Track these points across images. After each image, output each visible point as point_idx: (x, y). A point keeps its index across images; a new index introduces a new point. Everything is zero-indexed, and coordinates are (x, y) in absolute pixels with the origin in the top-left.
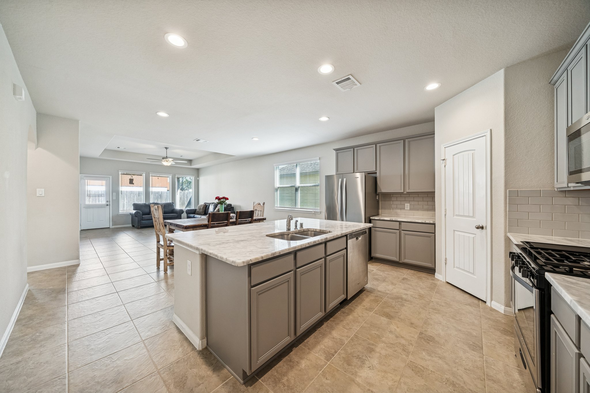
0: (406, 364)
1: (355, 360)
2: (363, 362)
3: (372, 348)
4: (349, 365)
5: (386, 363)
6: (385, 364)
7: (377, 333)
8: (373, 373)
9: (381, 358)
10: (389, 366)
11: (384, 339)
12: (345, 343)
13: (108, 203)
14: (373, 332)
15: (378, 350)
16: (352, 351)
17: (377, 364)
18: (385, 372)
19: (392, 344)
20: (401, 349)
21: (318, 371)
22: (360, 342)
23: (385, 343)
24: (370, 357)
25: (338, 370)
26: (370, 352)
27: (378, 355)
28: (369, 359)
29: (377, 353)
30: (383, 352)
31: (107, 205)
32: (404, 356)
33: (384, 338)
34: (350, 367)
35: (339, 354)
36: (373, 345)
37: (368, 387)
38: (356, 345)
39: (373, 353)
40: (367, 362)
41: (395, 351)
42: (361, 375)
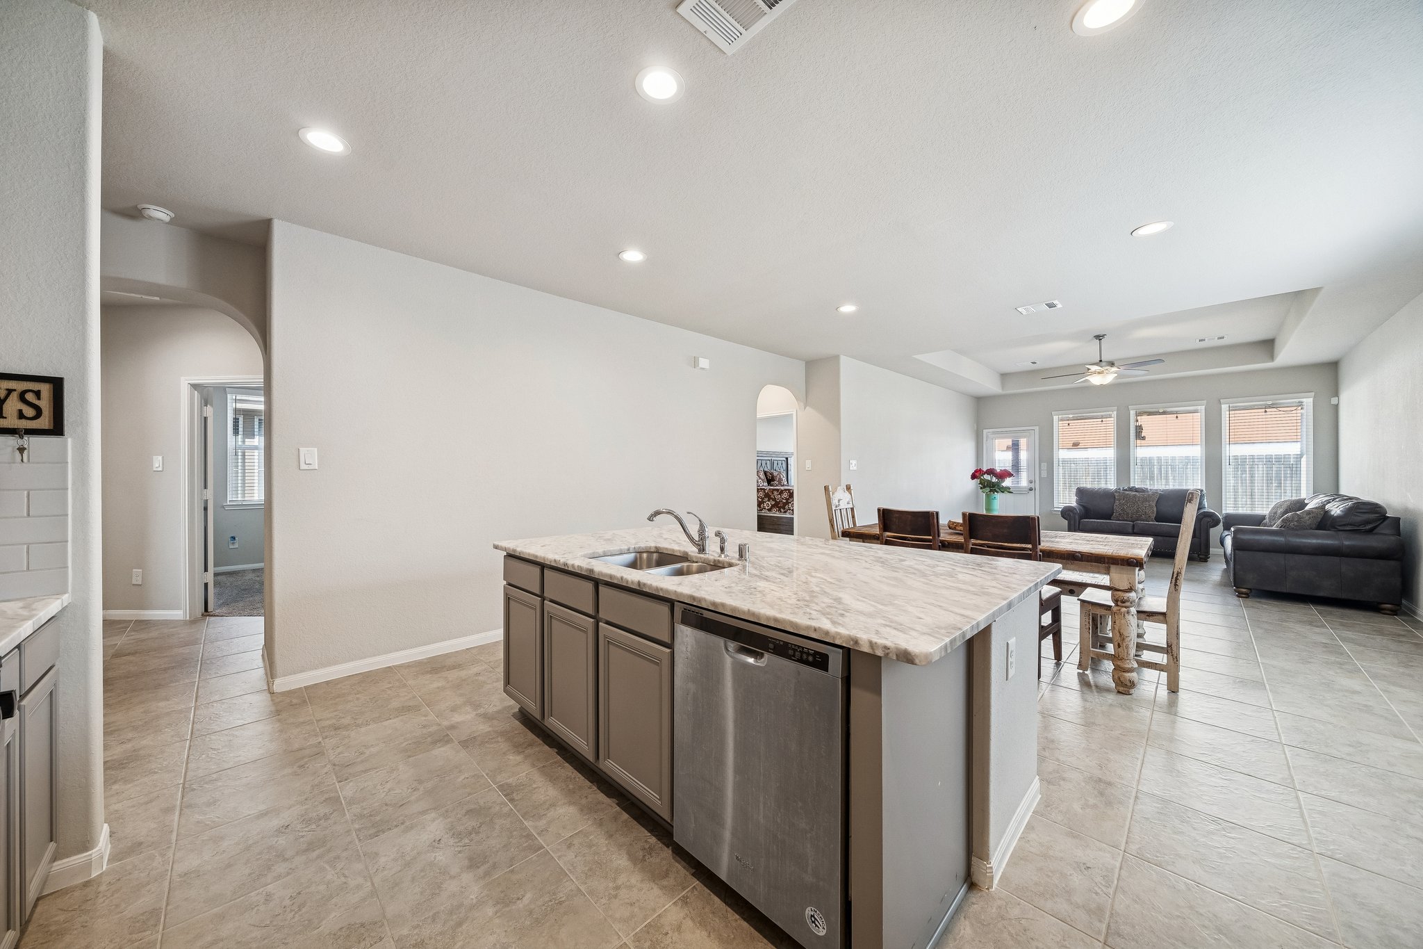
0: (386, 923)
1: (471, 823)
2: (458, 835)
3: (478, 867)
4: (469, 812)
5: (423, 877)
6: (422, 874)
7: (521, 906)
8: (425, 842)
9: (440, 873)
10: (413, 879)
11: (490, 911)
12: (526, 820)
13: (1032, 486)
14: (529, 896)
15: (467, 877)
16: (497, 827)
17: (435, 859)
18: (408, 865)
19: (460, 924)
20: (430, 939)
21: (487, 771)
22: (512, 850)
23: (472, 907)
24: (460, 852)
25: (470, 794)
26: (471, 859)
27: (455, 870)
28: (456, 849)
29: (459, 870)
30: (452, 886)
31: (1031, 489)
32: (405, 932)
33: (490, 914)
34: (464, 811)
35: (503, 803)
36: (487, 874)
37: (407, 823)
38: (509, 838)
39: (466, 862)
40: (452, 841)
41: (434, 918)
42: (437, 822)
